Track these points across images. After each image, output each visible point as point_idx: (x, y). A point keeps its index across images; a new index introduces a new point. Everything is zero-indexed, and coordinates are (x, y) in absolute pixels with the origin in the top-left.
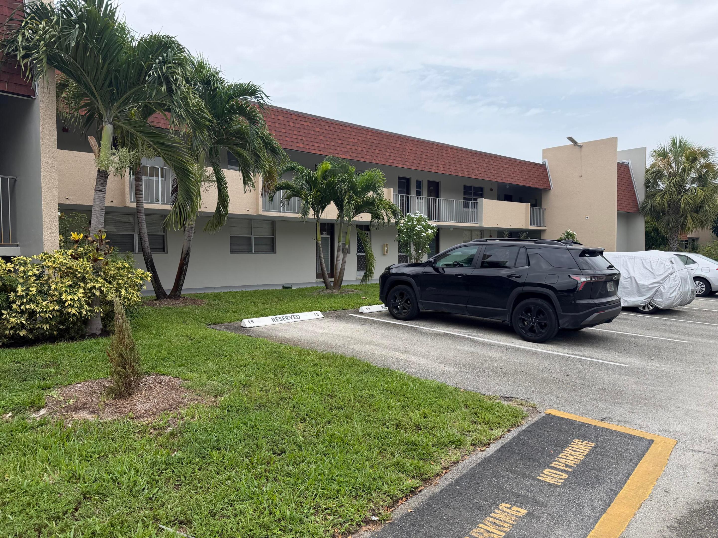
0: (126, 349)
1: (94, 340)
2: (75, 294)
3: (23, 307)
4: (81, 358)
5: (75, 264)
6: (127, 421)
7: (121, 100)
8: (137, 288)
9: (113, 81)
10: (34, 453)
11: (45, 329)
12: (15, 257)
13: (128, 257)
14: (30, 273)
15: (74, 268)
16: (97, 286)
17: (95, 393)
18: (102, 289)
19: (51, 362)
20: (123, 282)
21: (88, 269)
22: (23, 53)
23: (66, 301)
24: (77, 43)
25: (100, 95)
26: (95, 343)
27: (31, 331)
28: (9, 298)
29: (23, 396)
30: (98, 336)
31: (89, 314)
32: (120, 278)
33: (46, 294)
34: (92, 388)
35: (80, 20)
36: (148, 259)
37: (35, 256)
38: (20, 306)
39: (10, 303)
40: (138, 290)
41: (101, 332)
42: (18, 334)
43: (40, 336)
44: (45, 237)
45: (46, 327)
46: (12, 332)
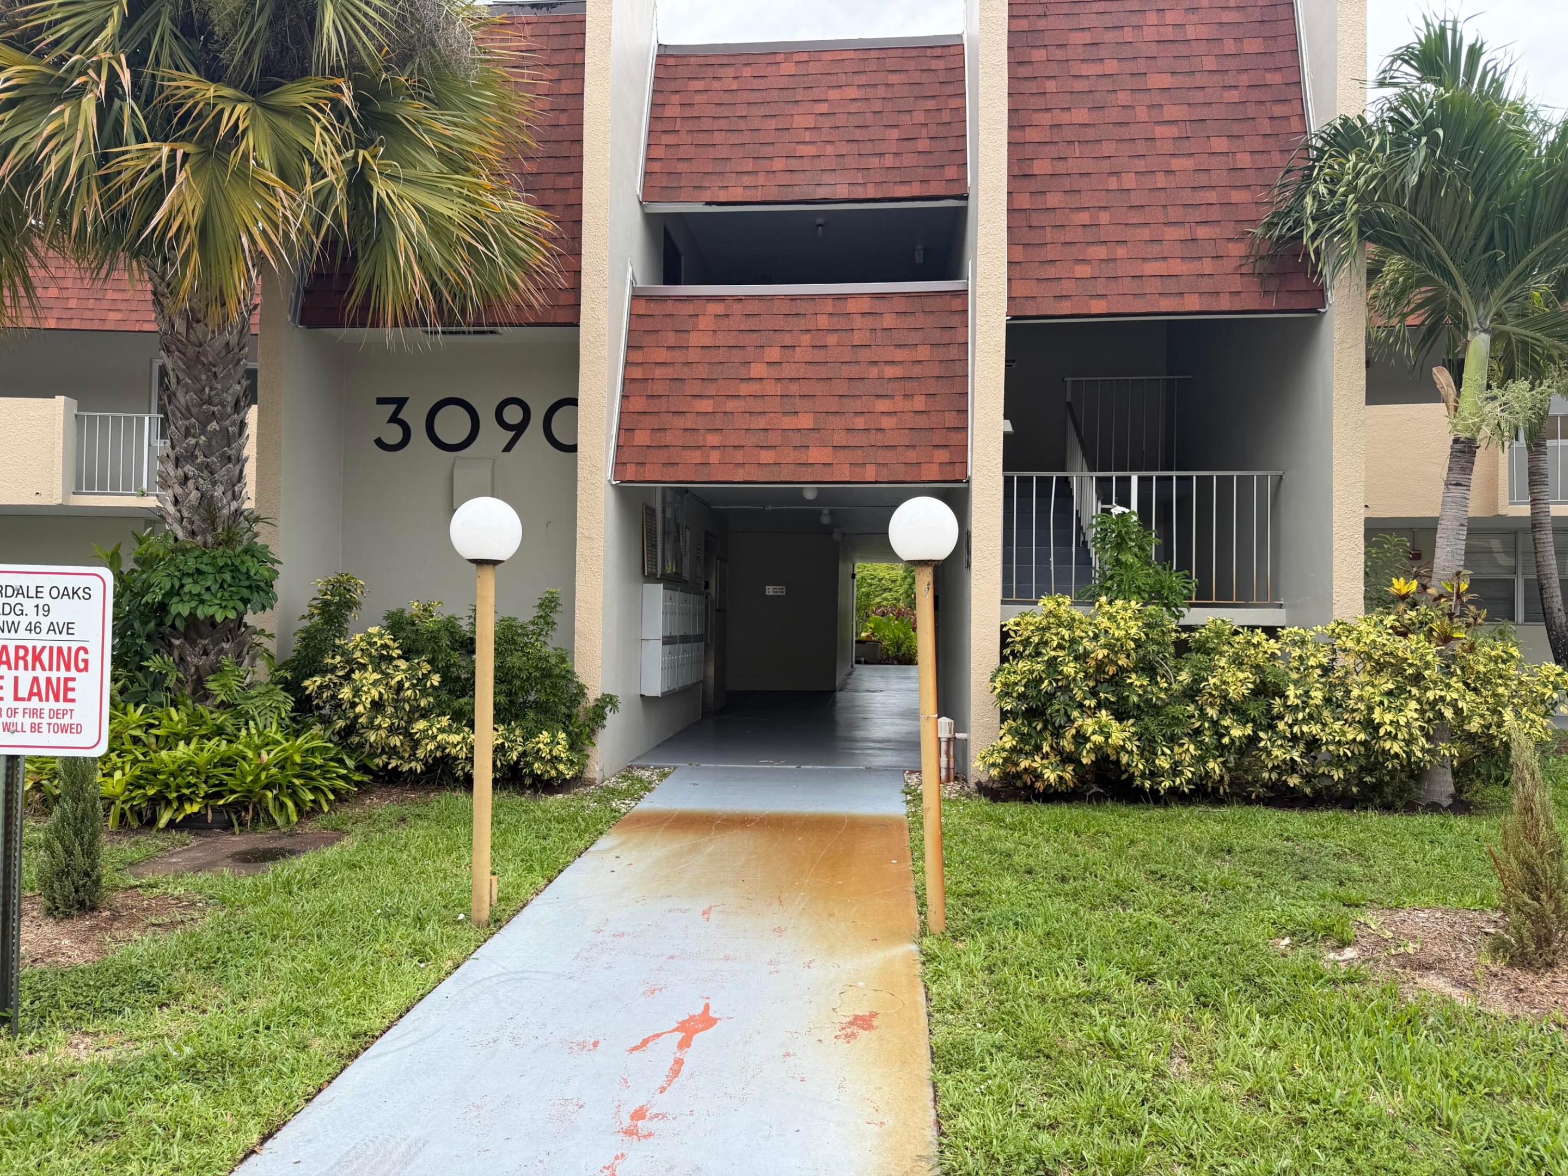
0: (1541, 853)
1: (1437, 819)
2: (1401, 710)
3: (1296, 729)
4: (1415, 853)
5: (1401, 646)
6: (1549, 1029)
7: (1514, 273)
8: (1542, 709)
9: (1496, 235)
10: (1345, 1034)
11: (1336, 778)
12: (1283, 628)
13: (1501, 633)
14: (1312, 662)
15: (1400, 654)
16: (1448, 698)
17: (1461, 940)
18: (1461, 704)
19: (1352, 851)
20: (1506, 693)
21: (1429, 658)
22: (1313, 227)
23: (1380, 725)
24: (1421, 176)
25: (1464, 274)
26: (1442, 825)
27: (1308, 778)
28: (1272, 709)
29: (1309, 911)
30: (1445, 809)
31: (1427, 758)
32: (1500, 681)
33: (1340, 706)
34: (1452, 927)
35: (1428, 126)
36: (1558, 639)
37: (1319, 628)
38: (1291, 726)
39: (1273, 719)
40: (1546, 715)
41: (1450, 801)
42: (1285, 781)
43: (1324, 792)
44: (1336, 589)
45: (1338, 774)
46: (1274, 776)
